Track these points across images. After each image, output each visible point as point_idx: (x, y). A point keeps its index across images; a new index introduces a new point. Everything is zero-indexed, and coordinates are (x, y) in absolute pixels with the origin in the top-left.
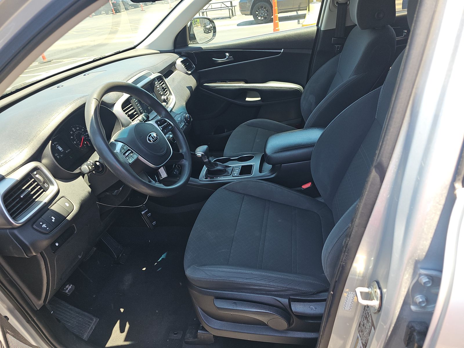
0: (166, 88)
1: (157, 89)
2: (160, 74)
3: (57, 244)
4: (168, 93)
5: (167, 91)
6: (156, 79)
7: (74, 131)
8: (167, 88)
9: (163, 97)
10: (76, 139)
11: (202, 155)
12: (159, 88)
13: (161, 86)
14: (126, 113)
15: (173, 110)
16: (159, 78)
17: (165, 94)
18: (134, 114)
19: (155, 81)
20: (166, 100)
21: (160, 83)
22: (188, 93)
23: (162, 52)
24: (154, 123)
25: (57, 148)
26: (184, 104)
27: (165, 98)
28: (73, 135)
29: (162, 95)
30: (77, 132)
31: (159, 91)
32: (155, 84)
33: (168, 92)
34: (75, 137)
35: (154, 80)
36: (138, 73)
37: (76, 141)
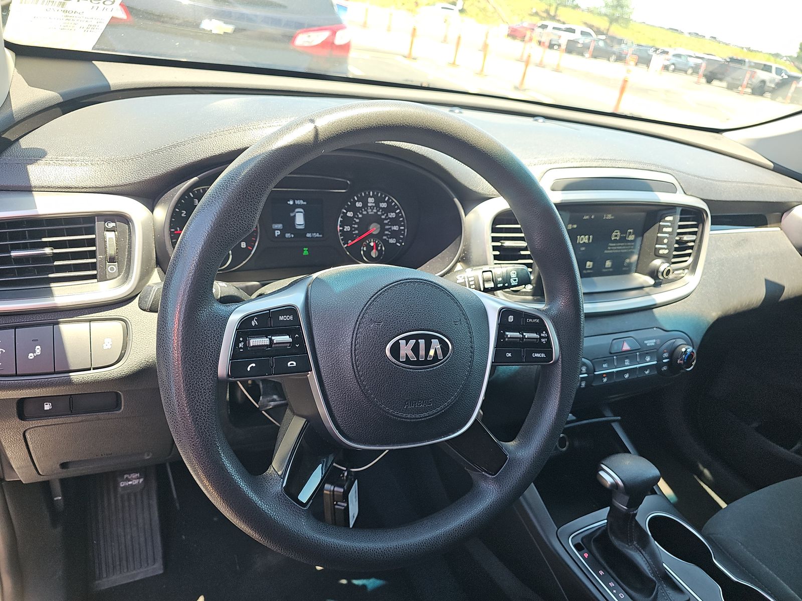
0: (691, 248)
1: (659, 235)
2: (704, 206)
3: (47, 407)
4: (686, 261)
5: (689, 255)
6: (679, 210)
7: (369, 205)
8: (695, 248)
9: (657, 262)
10: (356, 223)
11: (615, 486)
12: (667, 235)
13: (679, 234)
14: (494, 239)
15: (654, 310)
16: (691, 215)
17: (674, 260)
18: (523, 253)
19: (670, 211)
20: (660, 274)
21: (680, 227)
22: (756, 295)
23: (778, 169)
24: (495, 308)
25: (292, 215)
26: (714, 314)
27: (661, 269)
28: (356, 210)
29: (659, 256)
30: (375, 211)
31: (659, 241)
32: (662, 218)
33: (690, 260)
34: (358, 218)
35: (670, 208)
36: (631, 165)
37: (351, 228)
